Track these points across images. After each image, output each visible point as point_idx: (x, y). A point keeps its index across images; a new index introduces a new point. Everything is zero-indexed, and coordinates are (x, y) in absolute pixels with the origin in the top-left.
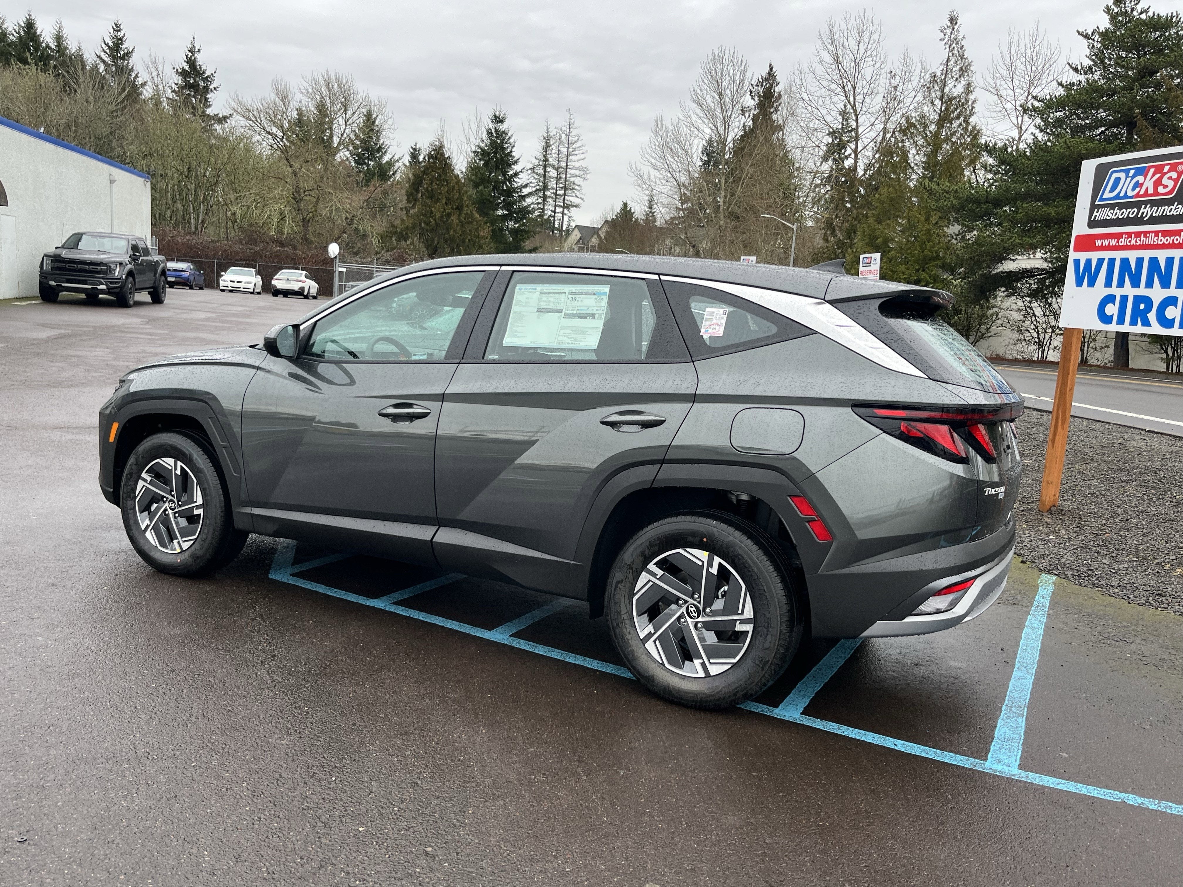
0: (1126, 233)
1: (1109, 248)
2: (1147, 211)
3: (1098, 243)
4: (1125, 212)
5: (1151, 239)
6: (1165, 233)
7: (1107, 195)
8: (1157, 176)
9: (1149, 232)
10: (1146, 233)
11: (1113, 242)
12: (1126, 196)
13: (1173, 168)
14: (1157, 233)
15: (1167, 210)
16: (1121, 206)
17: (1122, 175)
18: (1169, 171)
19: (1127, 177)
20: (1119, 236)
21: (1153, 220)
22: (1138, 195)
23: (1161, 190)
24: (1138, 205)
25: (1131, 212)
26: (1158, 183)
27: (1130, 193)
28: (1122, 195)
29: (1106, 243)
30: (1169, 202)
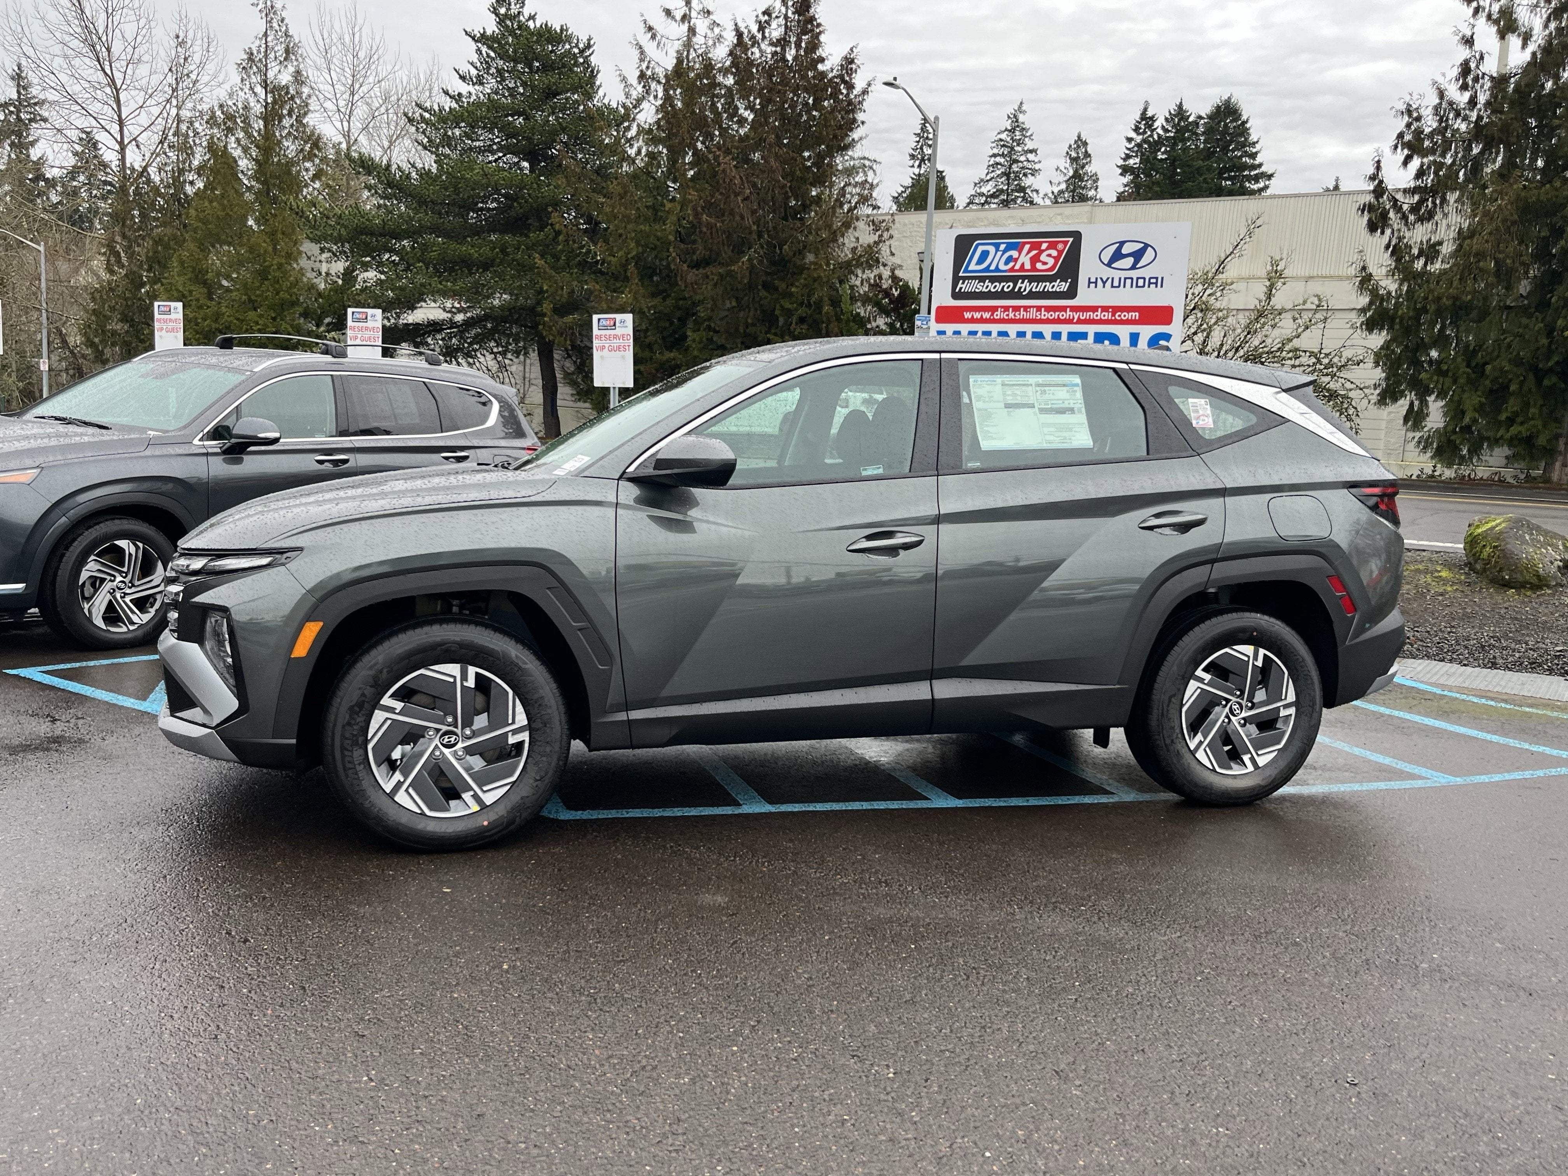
0: (1002, 307)
1: (982, 321)
2: (1025, 286)
3: (968, 315)
4: (999, 287)
5: (1033, 314)
6: (1048, 309)
7: (972, 267)
8: (1034, 252)
9: (1030, 307)
10: (1026, 308)
11: (986, 315)
12: (997, 269)
13: (1053, 246)
14: (1039, 308)
15: (1048, 287)
16: (993, 280)
17: (992, 249)
18: (1047, 249)
19: (997, 250)
20: (993, 309)
21: (1032, 295)
22: (1012, 270)
23: (1039, 266)
24: (1014, 280)
25: (1008, 287)
26: (1035, 260)
27: (1002, 267)
28: (993, 267)
29: (977, 315)
30: (1051, 279)
